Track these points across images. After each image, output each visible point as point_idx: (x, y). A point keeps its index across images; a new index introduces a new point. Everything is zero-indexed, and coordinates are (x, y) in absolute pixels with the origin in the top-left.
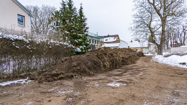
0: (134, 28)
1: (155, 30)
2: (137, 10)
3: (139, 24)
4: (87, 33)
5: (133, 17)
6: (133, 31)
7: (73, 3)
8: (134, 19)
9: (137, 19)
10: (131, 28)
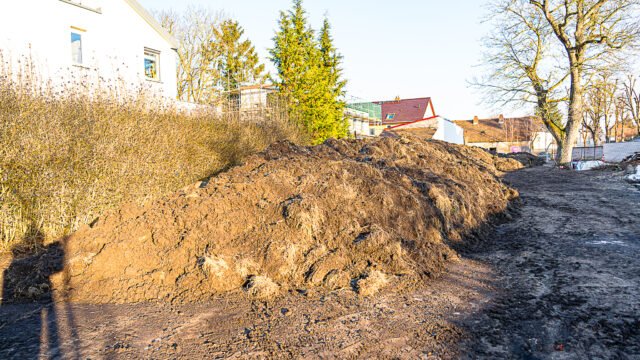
0: (486, 80)
1: (550, 85)
2: (494, 21)
3: (500, 66)
4: (341, 97)
5: (482, 43)
6: (482, 90)
7: (304, 16)
8: (485, 49)
9: (495, 51)
10: (475, 79)
